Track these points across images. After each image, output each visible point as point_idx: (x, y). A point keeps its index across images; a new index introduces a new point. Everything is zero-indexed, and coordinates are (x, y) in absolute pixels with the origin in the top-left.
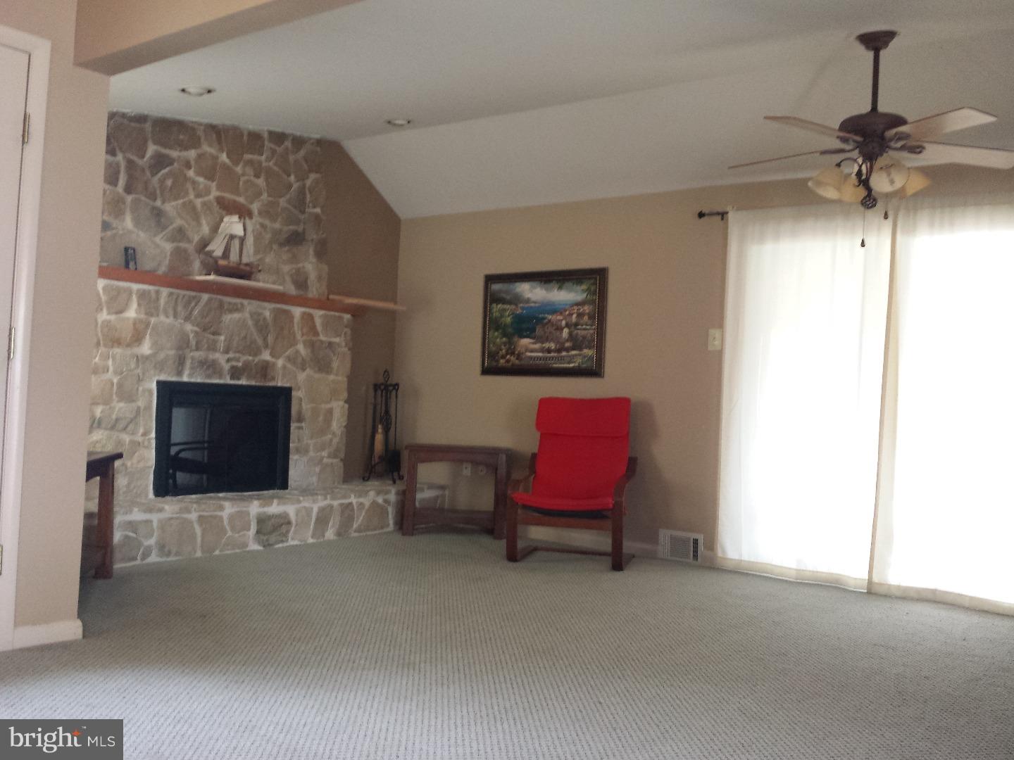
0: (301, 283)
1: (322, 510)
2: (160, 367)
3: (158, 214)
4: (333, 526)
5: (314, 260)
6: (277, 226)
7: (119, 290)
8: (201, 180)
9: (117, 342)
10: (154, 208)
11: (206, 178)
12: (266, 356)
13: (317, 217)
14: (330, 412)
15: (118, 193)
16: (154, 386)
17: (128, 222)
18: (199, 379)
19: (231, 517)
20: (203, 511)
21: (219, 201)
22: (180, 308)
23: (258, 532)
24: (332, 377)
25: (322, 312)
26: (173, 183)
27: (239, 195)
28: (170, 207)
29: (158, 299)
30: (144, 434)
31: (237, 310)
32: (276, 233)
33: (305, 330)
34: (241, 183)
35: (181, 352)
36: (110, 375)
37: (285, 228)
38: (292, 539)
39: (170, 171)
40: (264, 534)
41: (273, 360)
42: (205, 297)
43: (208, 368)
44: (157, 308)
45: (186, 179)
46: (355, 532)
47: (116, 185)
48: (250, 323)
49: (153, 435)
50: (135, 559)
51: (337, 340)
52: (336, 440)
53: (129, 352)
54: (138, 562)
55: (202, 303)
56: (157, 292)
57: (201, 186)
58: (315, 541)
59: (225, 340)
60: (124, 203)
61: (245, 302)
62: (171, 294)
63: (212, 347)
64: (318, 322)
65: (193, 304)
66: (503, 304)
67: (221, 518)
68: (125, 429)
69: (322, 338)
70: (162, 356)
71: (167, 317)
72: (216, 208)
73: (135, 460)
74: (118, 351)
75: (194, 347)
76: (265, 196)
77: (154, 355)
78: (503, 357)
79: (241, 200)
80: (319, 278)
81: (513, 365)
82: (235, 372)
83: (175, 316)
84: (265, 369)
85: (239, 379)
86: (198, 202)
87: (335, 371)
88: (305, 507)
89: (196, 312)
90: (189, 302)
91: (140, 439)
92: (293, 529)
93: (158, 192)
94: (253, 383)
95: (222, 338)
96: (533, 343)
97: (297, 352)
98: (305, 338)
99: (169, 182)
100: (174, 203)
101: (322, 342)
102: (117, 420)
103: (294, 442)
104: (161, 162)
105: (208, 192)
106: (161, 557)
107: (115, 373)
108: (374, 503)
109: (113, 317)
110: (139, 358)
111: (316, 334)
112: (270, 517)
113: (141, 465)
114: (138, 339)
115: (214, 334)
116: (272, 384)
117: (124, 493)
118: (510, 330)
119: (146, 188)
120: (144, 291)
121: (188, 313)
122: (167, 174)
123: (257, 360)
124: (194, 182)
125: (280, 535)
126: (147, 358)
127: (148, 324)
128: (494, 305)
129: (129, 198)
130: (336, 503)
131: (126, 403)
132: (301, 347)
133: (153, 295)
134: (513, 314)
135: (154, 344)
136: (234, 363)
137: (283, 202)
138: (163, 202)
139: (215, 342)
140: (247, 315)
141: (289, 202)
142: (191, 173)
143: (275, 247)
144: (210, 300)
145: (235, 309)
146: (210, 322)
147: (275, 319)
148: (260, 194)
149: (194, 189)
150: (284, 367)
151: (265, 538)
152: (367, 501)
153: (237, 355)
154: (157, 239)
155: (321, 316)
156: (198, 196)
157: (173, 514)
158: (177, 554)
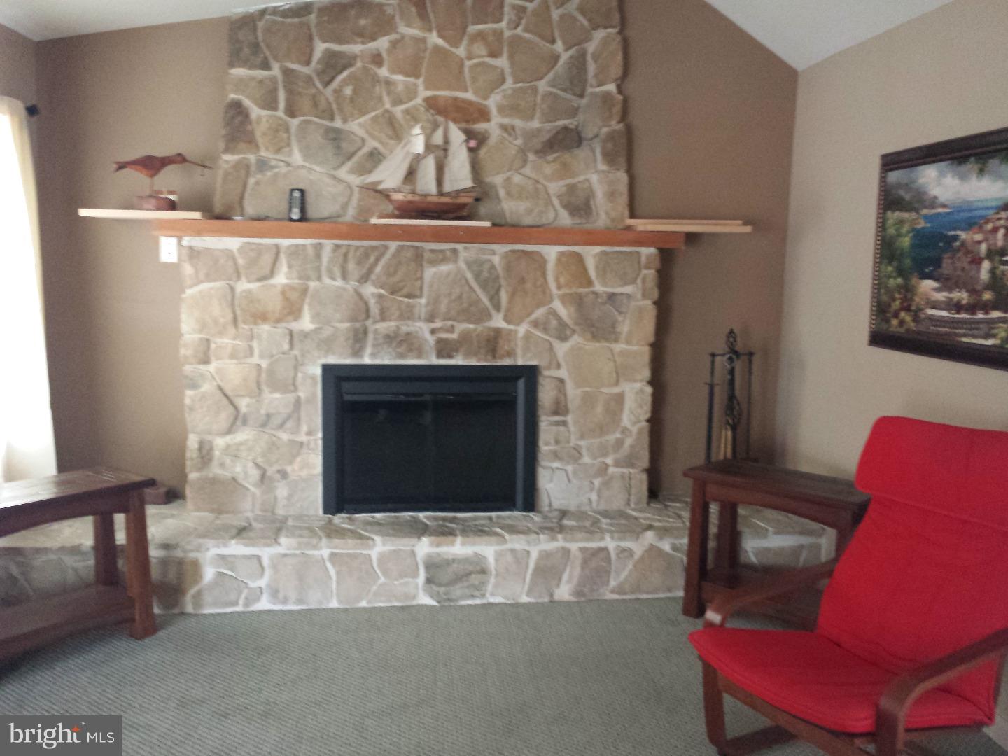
0: (580, 205)
1: (545, 555)
2: (327, 345)
3: (335, 137)
4: (568, 582)
5: (602, 167)
6: (535, 124)
7: (260, 250)
8: (399, 78)
9: (262, 317)
10: (329, 130)
11: (407, 75)
12: (498, 322)
13: (606, 97)
14: (620, 399)
15: (280, 118)
16: (318, 371)
17: (297, 157)
18: (386, 359)
19: (383, 559)
20: (336, 547)
21: (431, 103)
22: (351, 266)
23: (429, 581)
24: (618, 347)
25: (597, 249)
26: (355, 91)
27: (466, 90)
28: (357, 126)
29: (318, 256)
30: (309, 433)
31: (444, 260)
32: (530, 135)
33: (562, 280)
34: (466, 70)
35: (358, 325)
36: (255, 360)
37: (548, 126)
38: (492, 595)
39: (349, 76)
40: (440, 585)
41: (512, 327)
42: (393, 246)
43: (400, 343)
44: (318, 269)
45: (376, 80)
46: (613, 592)
47: (275, 109)
48: (469, 276)
49: (320, 435)
50: (236, 603)
51: (628, 289)
52: (629, 442)
53: (281, 329)
54: (239, 609)
55: (388, 255)
56: (318, 248)
57: (400, 88)
58: (532, 600)
59: (428, 304)
60: (287, 130)
61: (459, 247)
62: (338, 247)
63: (407, 314)
64: (591, 264)
65: (372, 259)
66: (901, 210)
67: (369, 558)
68: (281, 426)
69: (598, 287)
70: (327, 332)
71: (333, 279)
72: (425, 115)
73: (296, 466)
74: (265, 328)
75: (378, 318)
76: (509, 83)
77: (316, 331)
78: (896, 315)
79: (469, 96)
80: (611, 195)
81: (908, 330)
82: (444, 348)
83: (345, 276)
84: (493, 341)
85: (450, 357)
86: (398, 111)
87: (623, 336)
88: (513, 551)
89: (378, 269)
90: (366, 255)
91: (303, 438)
92: (492, 580)
93: (334, 106)
94: (473, 362)
95: (423, 301)
96: (938, 290)
97: (554, 313)
98: (565, 291)
99: (348, 91)
100: (362, 120)
101: (596, 294)
102: (269, 416)
103: (547, 444)
104: (334, 64)
105: (412, 93)
106: (274, 604)
107: (261, 357)
108: (653, 551)
109: (254, 286)
110: (295, 336)
111: (590, 283)
112: (448, 563)
113: (304, 473)
114: (293, 310)
115: (409, 296)
116: (507, 362)
117: (284, 506)
118: (908, 262)
119: (316, 105)
120: (297, 246)
121: (364, 270)
122: (344, 80)
123: (480, 328)
124: (388, 83)
125: (468, 587)
126: (305, 335)
127: (305, 291)
128: (889, 213)
129: (295, 122)
130: (574, 547)
131: (282, 394)
132: (557, 305)
133: (311, 251)
134: (913, 229)
135: (316, 317)
136: (444, 335)
137: (543, 86)
138: (345, 121)
139: (411, 307)
140: (462, 265)
141: (553, 84)
142: (383, 72)
143: (531, 157)
144: (399, 250)
145: (441, 258)
146: (401, 281)
147: (508, 268)
148: (503, 81)
149: (389, 94)
150: (528, 336)
151: (442, 590)
152: (637, 547)
153: (450, 323)
154: (343, 173)
155: (595, 256)
156: (397, 101)
157: (289, 549)
158: (300, 601)
